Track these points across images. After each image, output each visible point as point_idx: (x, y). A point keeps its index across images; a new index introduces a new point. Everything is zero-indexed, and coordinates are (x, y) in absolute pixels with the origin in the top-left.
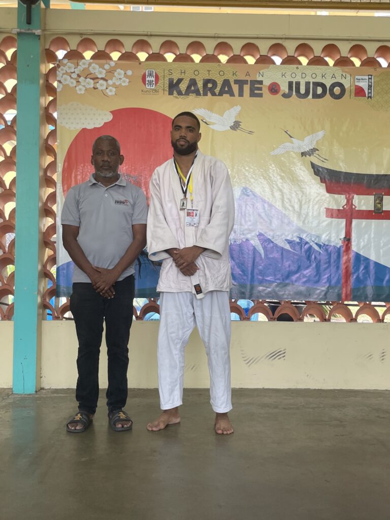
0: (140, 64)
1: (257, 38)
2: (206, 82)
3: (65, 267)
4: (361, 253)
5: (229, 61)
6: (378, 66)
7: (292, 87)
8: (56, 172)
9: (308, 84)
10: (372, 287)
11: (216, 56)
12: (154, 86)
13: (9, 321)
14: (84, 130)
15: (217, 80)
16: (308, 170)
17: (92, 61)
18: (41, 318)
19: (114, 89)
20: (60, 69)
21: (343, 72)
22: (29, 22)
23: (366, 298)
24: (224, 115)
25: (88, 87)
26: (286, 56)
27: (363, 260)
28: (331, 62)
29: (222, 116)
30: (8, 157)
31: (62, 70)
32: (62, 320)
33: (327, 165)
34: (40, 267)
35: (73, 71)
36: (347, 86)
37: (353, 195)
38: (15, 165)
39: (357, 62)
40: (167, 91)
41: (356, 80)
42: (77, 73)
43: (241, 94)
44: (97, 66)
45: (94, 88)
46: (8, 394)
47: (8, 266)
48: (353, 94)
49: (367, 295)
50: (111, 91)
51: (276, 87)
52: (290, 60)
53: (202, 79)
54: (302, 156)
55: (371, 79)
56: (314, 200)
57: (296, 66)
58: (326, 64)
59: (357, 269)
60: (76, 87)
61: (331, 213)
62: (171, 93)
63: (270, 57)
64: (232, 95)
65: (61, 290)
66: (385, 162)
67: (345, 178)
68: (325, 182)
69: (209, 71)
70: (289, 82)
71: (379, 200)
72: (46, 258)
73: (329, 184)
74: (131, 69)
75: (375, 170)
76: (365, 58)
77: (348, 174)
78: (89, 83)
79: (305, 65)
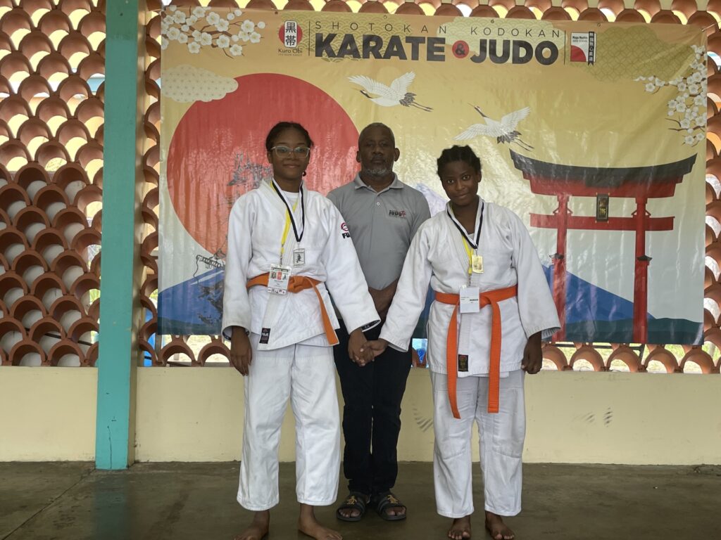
0: (276, 13)
2: (367, 40)
3: (170, 292)
4: (579, 276)
5: (399, 11)
6: (602, 20)
7: (486, 48)
8: (159, 160)
9: (506, 43)
10: (594, 322)
11: (382, 4)
12: (296, 43)
13: (92, 368)
14: (198, 103)
15: (382, 37)
16: (506, 160)
17: (210, 8)
18: (137, 363)
19: (241, 48)
20: (165, 20)
21: (554, 27)
23: (585, 338)
24: (392, 84)
25: (204, 43)
26: (477, 5)
27: (582, 285)
28: (539, 14)
29: (389, 86)
30: (92, 139)
31: (169, 20)
32: (165, 366)
33: (534, 155)
34: (135, 293)
35: (183, 22)
36: (560, 47)
37: (567, 195)
38: (102, 151)
39: (574, 14)
40: (312, 50)
41: (572, 39)
42: (189, 23)
43: (415, 56)
44: (217, 16)
45: (213, 46)
46: (89, 469)
47: (91, 291)
48: (568, 58)
49: (586, 333)
50: (236, 50)
52: (483, 11)
53: (362, 34)
54: (499, 142)
55: (593, 37)
56: (515, 202)
57: (491, 19)
58: (532, 16)
59: (573, 298)
60: (187, 44)
61: (538, 221)
62: (318, 54)
63: (455, 6)
64: (403, 57)
65: (163, 325)
66: (612, 151)
67: (555, 171)
68: (530, 178)
69: (371, 24)
70: (481, 40)
71: (604, 203)
72: (144, 280)
73: (534, 181)
74: (264, 21)
75: (598, 162)
76: (585, 8)
77: (561, 167)
78: (205, 39)
79: (502, 17)
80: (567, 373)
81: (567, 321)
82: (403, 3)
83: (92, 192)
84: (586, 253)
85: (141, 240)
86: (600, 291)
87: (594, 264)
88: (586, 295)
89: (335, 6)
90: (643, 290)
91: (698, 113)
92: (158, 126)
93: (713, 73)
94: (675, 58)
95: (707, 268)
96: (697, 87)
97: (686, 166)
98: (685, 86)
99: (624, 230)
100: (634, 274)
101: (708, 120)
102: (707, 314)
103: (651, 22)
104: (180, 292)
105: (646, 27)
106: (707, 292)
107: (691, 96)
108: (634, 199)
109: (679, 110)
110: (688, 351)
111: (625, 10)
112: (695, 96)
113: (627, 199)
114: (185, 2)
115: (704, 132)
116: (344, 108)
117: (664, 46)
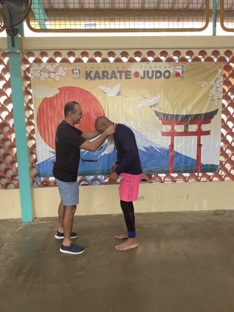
0: (71, 64)
1: (128, 49)
2: (104, 72)
5: (115, 61)
6: (187, 62)
7: (145, 74)
8: (34, 119)
9: (153, 71)
10: (183, 166)
11: (108, 59)
12: (78, 75)
14: (46, 98)
15: (109, 71)
16: (153, 114)
17: (47, 63)
18: (33, 187)
19: (59, 78)
20: (31, 68)
21: (169, 65)
22: (13, 45)
25: (46, 76)
26: (142, 58)
27: (179, 155)
29: (112, 89)
30: (10, 113)
32: (42, 187)
33: (162, 111)
35: (38, 69)
36: (172, 72)
37: (174, 125)
38: (13, 116)
40: (84, 77)
41: (176, 69)
42: (40, 68)
43: (121, 78)
44: (49, 66)
45: (50, 77)
46: (20, 222)
48: (174, 76)
49: (181, 171)
50: (57, 78)
51: (137, 74)
52: (144, 60)
53: (102, 71)
54: (151, 107)
55: (183, 68)
57: (146, 63)
58: (162, 61)
60: (40, 77)
61: (164, 134)
62: (87, 78)
63: (134, 58)
64: (116, 78)
65: (41, 174)
66: (189, 109)
67: (171, 117)
68: (161, 119)
69: (105, 67)
70: (144, 71)
71: (186, 127)
72: (33, 159)
73: (163, 120)
74: (66, 67)
75: (185, 113)
76: (181, 57)
77: (172, 115)
78: (46, 75)
79: (151, 62)
80: (174, 183)
81: (174, 167)
82: (116, 58)
83: (11, 131)
84: (180, 144)
85: (30, 146)
86: (185, 156)
87: (183, 147)
88: (180, 158)
89: (92, 61)
90: (200, 155)
91: (219, 93)
92: (32, 106)
93: (225, 79)
94: (212, 74)
95: (221, 147)
96: (219, 84)
97: (215, 112)
98: (215, 84)
99: (194, 135)
100: (196, 150)
101: (223, 96)
102: (221, 162)
103: (204, 61)
104: (45, 163)
105: (202, 63)
106: (221, 155)
107: (217, 88)
108: (197, 125)
109: (213, 93)
110: (214, 174)
111: (195, 57)
112: (219, 88)
113: (194, 125)
114: (38, 61)
115: (222, 100)
116: (97, 98)
117: (208, 70)
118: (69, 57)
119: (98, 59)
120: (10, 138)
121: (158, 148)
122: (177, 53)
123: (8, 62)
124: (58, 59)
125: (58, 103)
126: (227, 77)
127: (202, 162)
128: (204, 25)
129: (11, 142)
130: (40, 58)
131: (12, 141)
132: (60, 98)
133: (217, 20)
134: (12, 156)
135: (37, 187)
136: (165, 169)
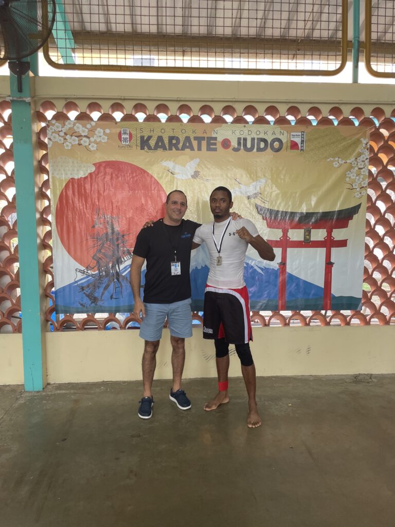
0: (116, 123)
1: (212, 101)
2: (171, 138)
5: (190, 120)
6: (309, 124)
7: (241, 143)
8: (50, 214)
9: (253, 139)
10: (302, 299)
11: (178, 116)
12: (128, 142)
13: (19, 334)
14: (72, 179)
15: (180, 137)
16: (253, 209)
17: (76, 121)
18: (45, 330)
19: (96, 145)
20: (49, 129)
21: (281, 129)
22: (20, 90)
25: (73, 143)
26: (236, 116)
27: (296, 279)
28: (272, 120)
29: (185, 166)
30: (10, 203)
31: (51, 129)
32: (61, 331)
33: (268, 206)
34: (41, 291)
35: (60, 130)
36: (284, 141)
37: (288, 229)
38: (16, 209)
40: (139, 146)
41: (292, 136)
42: (64, 130)
43: (199, 149)
44: (80, 126)
45: (80, 144)
46: (21, 391)
48: (289, 148)
49: (298, 307)
50: (93, 147)
51: (227, 142)
52: (239, 120)
53: (168, 136)
54: (249, 199)
55: (304, 135)
57: (244, 125)
58: (268, 122)
60: (63, 143)
62: (142, 148)
63: (222, 117)
64: (192, 149)
65: (59, 309)
66: (313, 203)
67: (281, 215)
68: (266, 219)
69: (173, 129)
70: (238, 138)
71: (308, 233)
72: (46, 283)
73: (269, 221)
74: (109, 129)
75: (305, 209)
76: (299, 117)
77: (284, 213)
78: (74, 140)
79: (250, 123)
80: (286, 328)
81: (287, 299)
82: (192, 115)
83: (12, 233)
84: (297, 262)
85: (43, 261)
86: (305, 282)
87: (302, 267)
88: (297, 285)
89: (151, 118)
90: (329, 280)
91: (363, 179)
92: (48, 193)
93: (373, 155)
94: (350, 146)
95: (365, 267)
96: (363, 163)
97: (355, 210)
98: (356, 163)
99: (320, 247)
100: (324, 272)
101: (368, 183)
102: (365, 293)
103: (338, 125)
104: (67, 290)
105: (335, 128)
106: (364, 281)
107: (359, 169)
108: (325, 230)
109: (352, 178)
110: (353, 313)
111: (323, 117)
112: (361, 169)
113: (321, 230)
114: (61, 117)
115: (366, 190)
116: (158, 180)
117: (345, 139)
118: (113, 112)
119: (163, 117)
120: (8, 245)
121: (259, 267)
122: (293, 110)
123: (10, 117)
124: (95, 115)
125: (93, 189)
126: (376, 151)
127: (332, 292)
128: (338, 66)
129: (10, 252)
130: (65, 112)
131: (12, 250)
132: (96, 179)
133: (360, 59)
134: (11, 277)
135: (51, 331)
136: (270, 303)
